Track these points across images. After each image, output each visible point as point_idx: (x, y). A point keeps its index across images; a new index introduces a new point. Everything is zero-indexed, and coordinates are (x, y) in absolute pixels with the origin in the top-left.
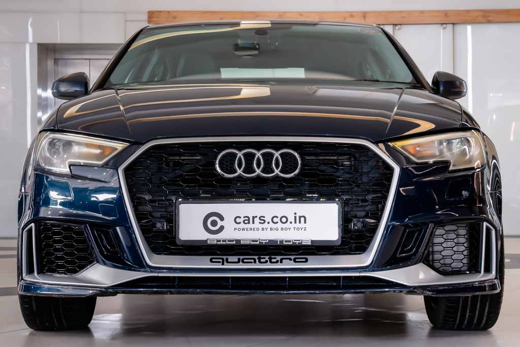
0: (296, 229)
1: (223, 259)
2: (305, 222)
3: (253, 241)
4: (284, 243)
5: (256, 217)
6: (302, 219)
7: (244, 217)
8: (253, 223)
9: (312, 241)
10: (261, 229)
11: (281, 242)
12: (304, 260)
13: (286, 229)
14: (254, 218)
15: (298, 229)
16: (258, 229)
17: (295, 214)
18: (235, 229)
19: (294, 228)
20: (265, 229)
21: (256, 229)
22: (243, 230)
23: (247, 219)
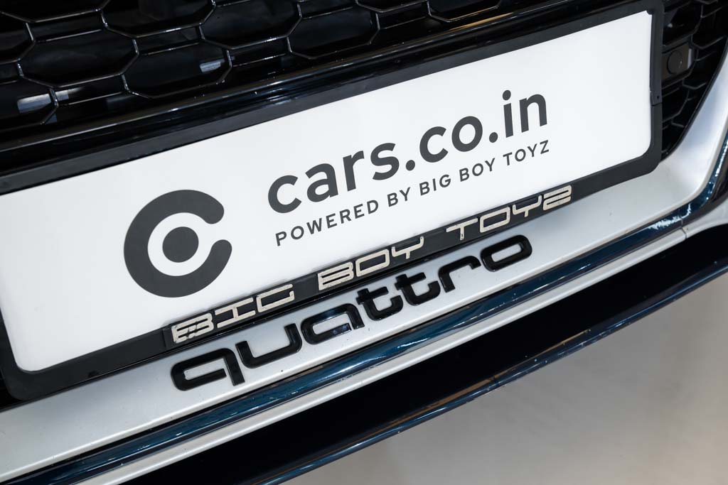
0: (512, 158)
2: (543, 121)
3: (364, 265)
4: (484, 229)
5: (360, 155)
6: (533, 109)
7: (310, 173)
8: (351, 185)
10: (383, 202)
12: (515, 249)
13: (478, 170)
14: (349, 162)
15: (520, 155)
16: (373, 206)
17: (507, 95)
18: (280, 237)
19: (507, 155)
20: (400, 197)
21: (364, 209)
22: (312, 232)
23: (322, 176)
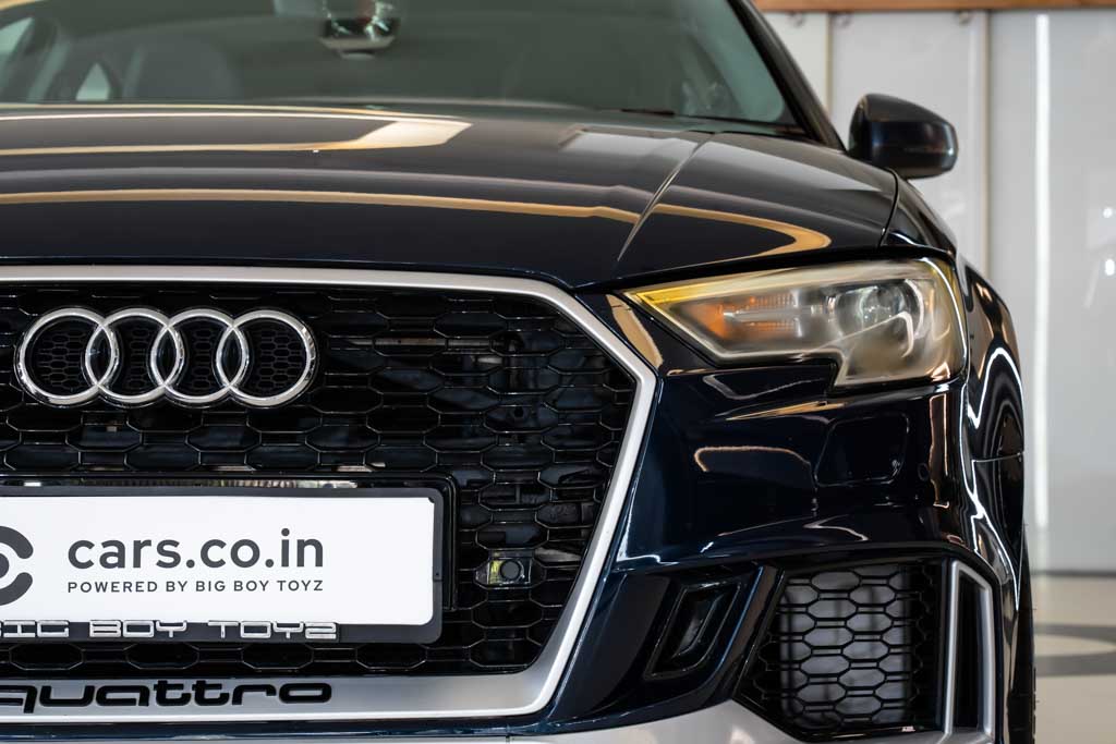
0: (285, 585)
1: (31, 691)
2: (319, 563)
3: (131, 628)
4: (243, 634)
5: (148, 543)
6: (310, 551)
7: (105, 544)
8: (137, 564)
9: (340, 628)
10: (162, 586)
11: (233, 630)
12: (318, 693)
13: (252, 586)
14: (138, 546)
15: (294, 586)
16: (152, 586)
17: (286, 532)
18: (72, 586)
19: (281, 582)
20: (177, 586)
21: (144, 587)
22: (98, 590)
23: (114, 549)
